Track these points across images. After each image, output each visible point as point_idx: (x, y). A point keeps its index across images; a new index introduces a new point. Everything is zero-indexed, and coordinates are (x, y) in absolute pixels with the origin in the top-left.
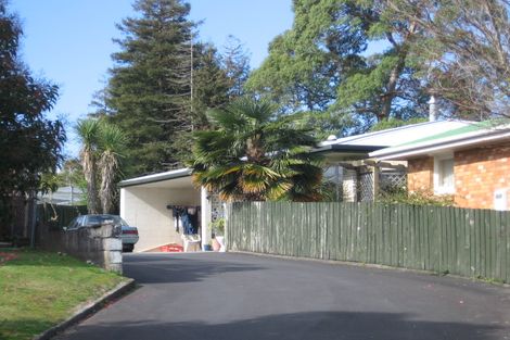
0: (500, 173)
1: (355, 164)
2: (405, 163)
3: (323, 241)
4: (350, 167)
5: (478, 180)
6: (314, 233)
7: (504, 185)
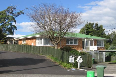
0: (33, 41)
1: (11, 40)
2: (18, 40)
3: (10, 49)
4: (10, 40)
5: (29, 42)
6: (9, 48)
7: (33, 43)
